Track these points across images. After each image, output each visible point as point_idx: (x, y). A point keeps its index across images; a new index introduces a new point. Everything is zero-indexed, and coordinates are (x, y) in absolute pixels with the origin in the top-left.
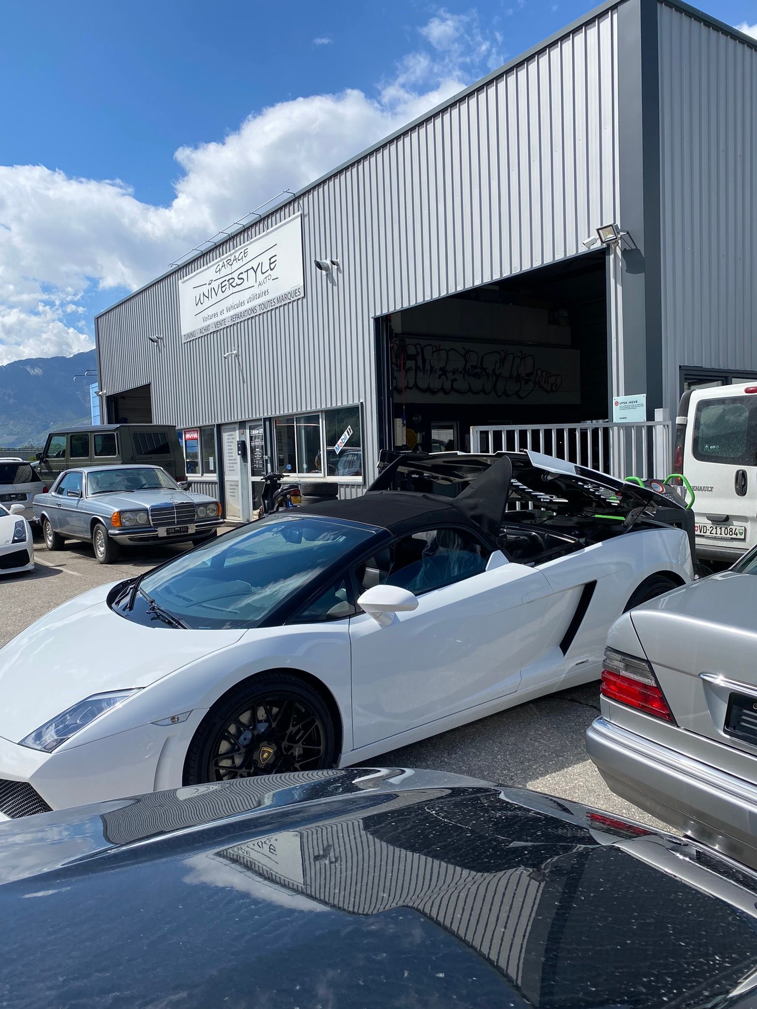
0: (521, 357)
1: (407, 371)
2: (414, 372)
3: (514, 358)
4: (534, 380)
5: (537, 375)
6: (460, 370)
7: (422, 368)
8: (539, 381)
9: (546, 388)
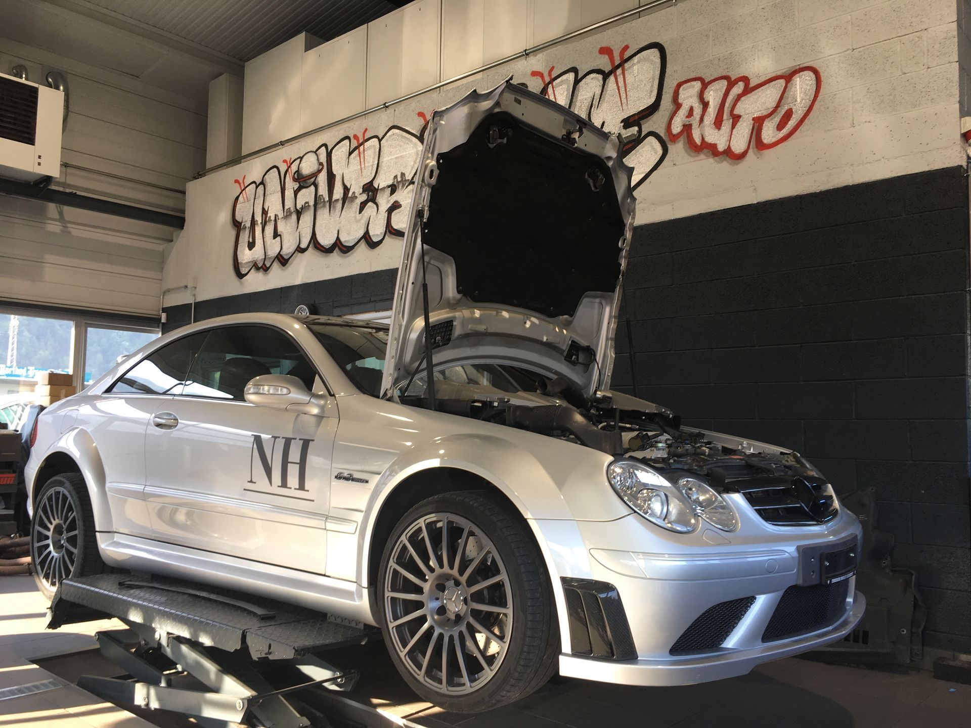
0: (607, 68)
1: (299, 213)
2: (312, 209)
3: (577, 82)
4: (662, 133)
5: (677, 106)
6: (409, 177)
7: (327, 199)
8: (687, 128)
9: (721, 147)
